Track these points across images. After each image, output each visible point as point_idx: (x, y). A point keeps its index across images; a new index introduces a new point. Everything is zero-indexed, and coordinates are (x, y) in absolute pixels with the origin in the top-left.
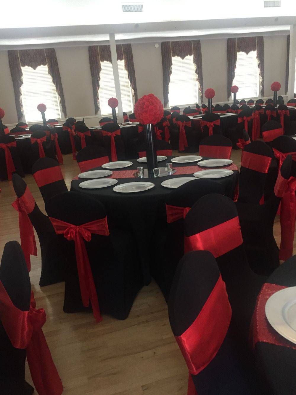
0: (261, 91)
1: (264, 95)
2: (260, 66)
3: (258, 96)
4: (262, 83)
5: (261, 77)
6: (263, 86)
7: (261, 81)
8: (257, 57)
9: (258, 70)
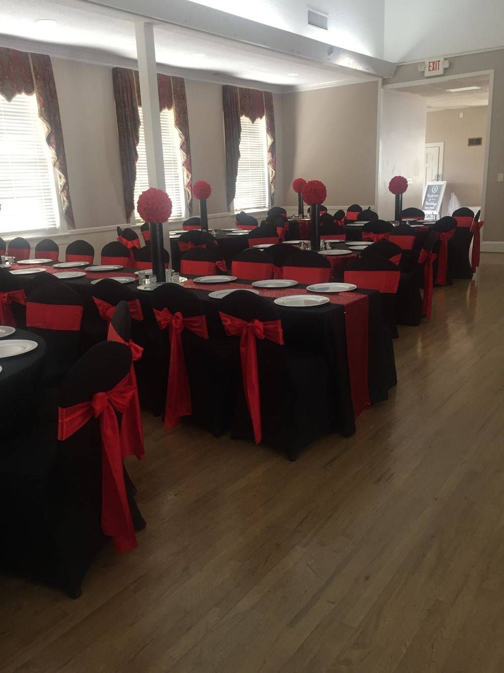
0: (66, 211)
1: (74, 224)
2: (52, 140)
3: (58, 225)
4: (66, 187)
5: (59, 172)
6: (68, 197)
7: (62, 182)
8: (41, 115)
9: (49, 154)
